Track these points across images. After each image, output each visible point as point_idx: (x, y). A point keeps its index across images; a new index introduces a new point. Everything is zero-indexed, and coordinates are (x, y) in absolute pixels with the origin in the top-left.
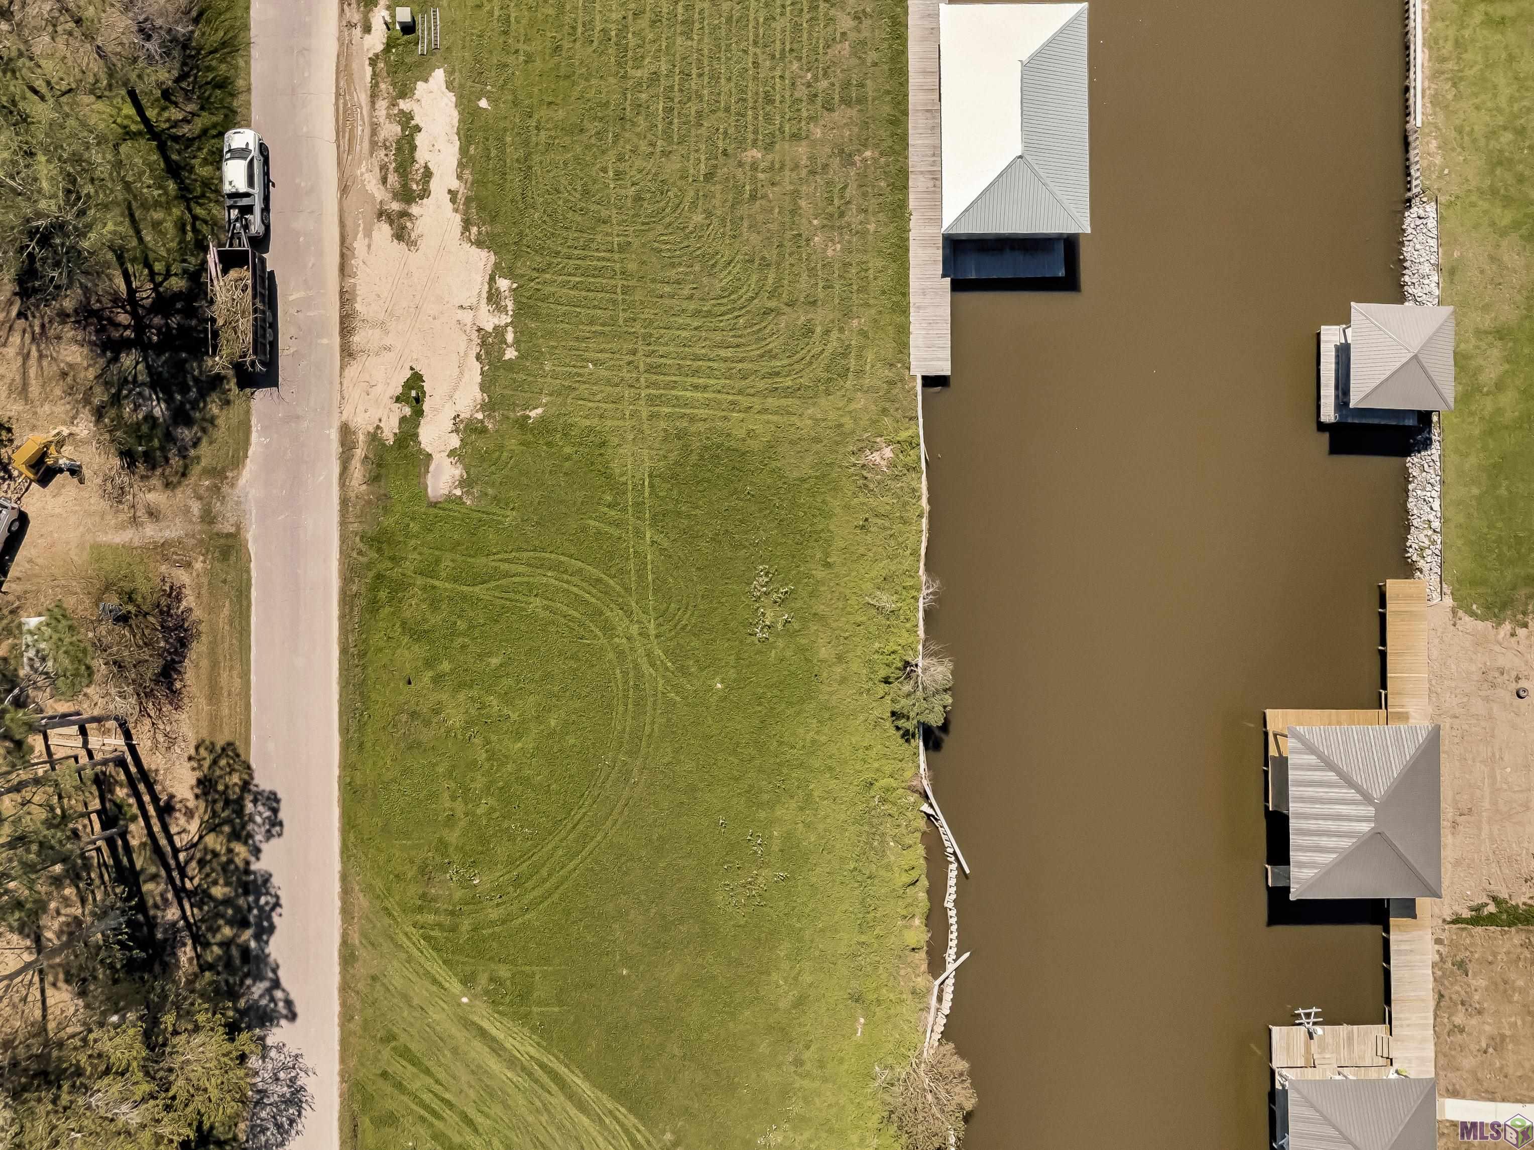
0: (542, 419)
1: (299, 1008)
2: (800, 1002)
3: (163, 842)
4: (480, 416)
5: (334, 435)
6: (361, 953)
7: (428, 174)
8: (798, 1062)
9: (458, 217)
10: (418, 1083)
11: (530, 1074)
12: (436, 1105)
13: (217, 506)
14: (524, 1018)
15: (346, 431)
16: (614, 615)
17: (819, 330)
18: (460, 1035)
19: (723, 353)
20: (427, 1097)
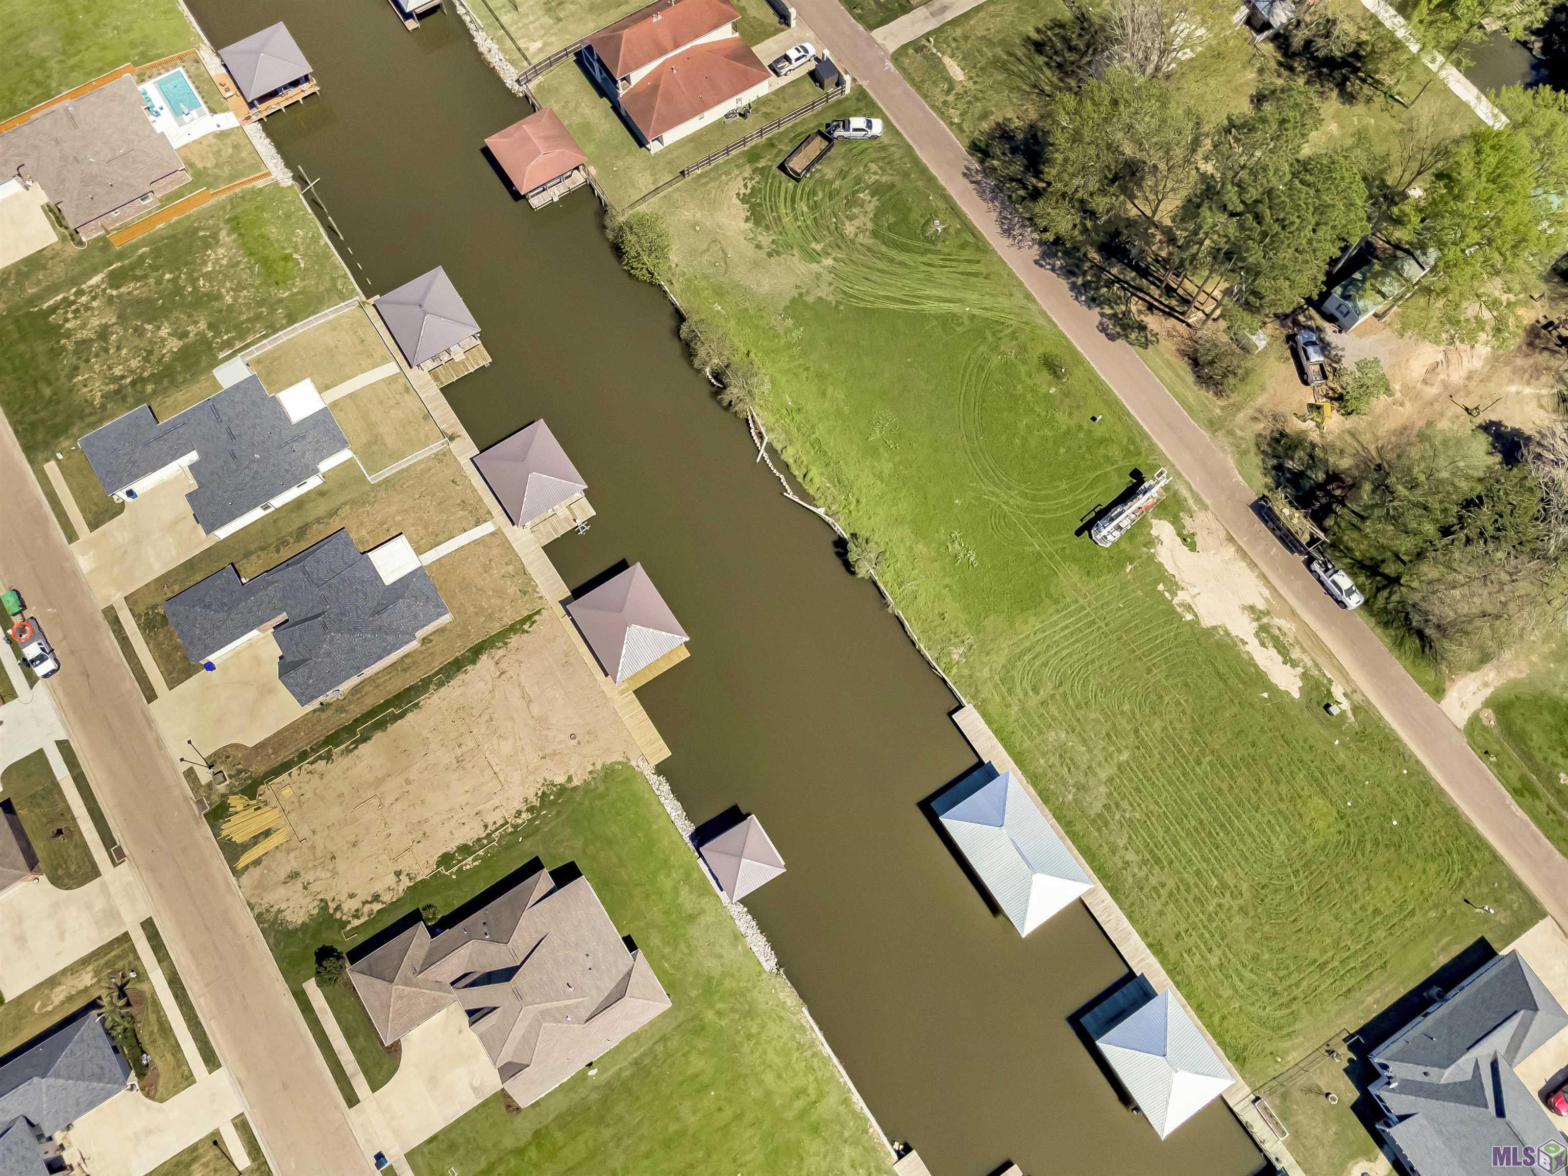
0: (1124, 567)
1: (1037, 267)
2: (824, 394)
3: (1141, 295)
4: (1152, 551)
5: (1208, 501)
6: (1024, 302)
7: (1263, 644)
8: (807, 369)
9: (1233, 634)
10: (962, 267)
11: (919, 297)
12: (948, 263)
13: (1231, 439)
14: (937, 317)
15: (1205, 508)
16: (1027, 503)
17: (1031, 693)
18: (959, 295)
19: (1066, 651)
20: (954, 264)
